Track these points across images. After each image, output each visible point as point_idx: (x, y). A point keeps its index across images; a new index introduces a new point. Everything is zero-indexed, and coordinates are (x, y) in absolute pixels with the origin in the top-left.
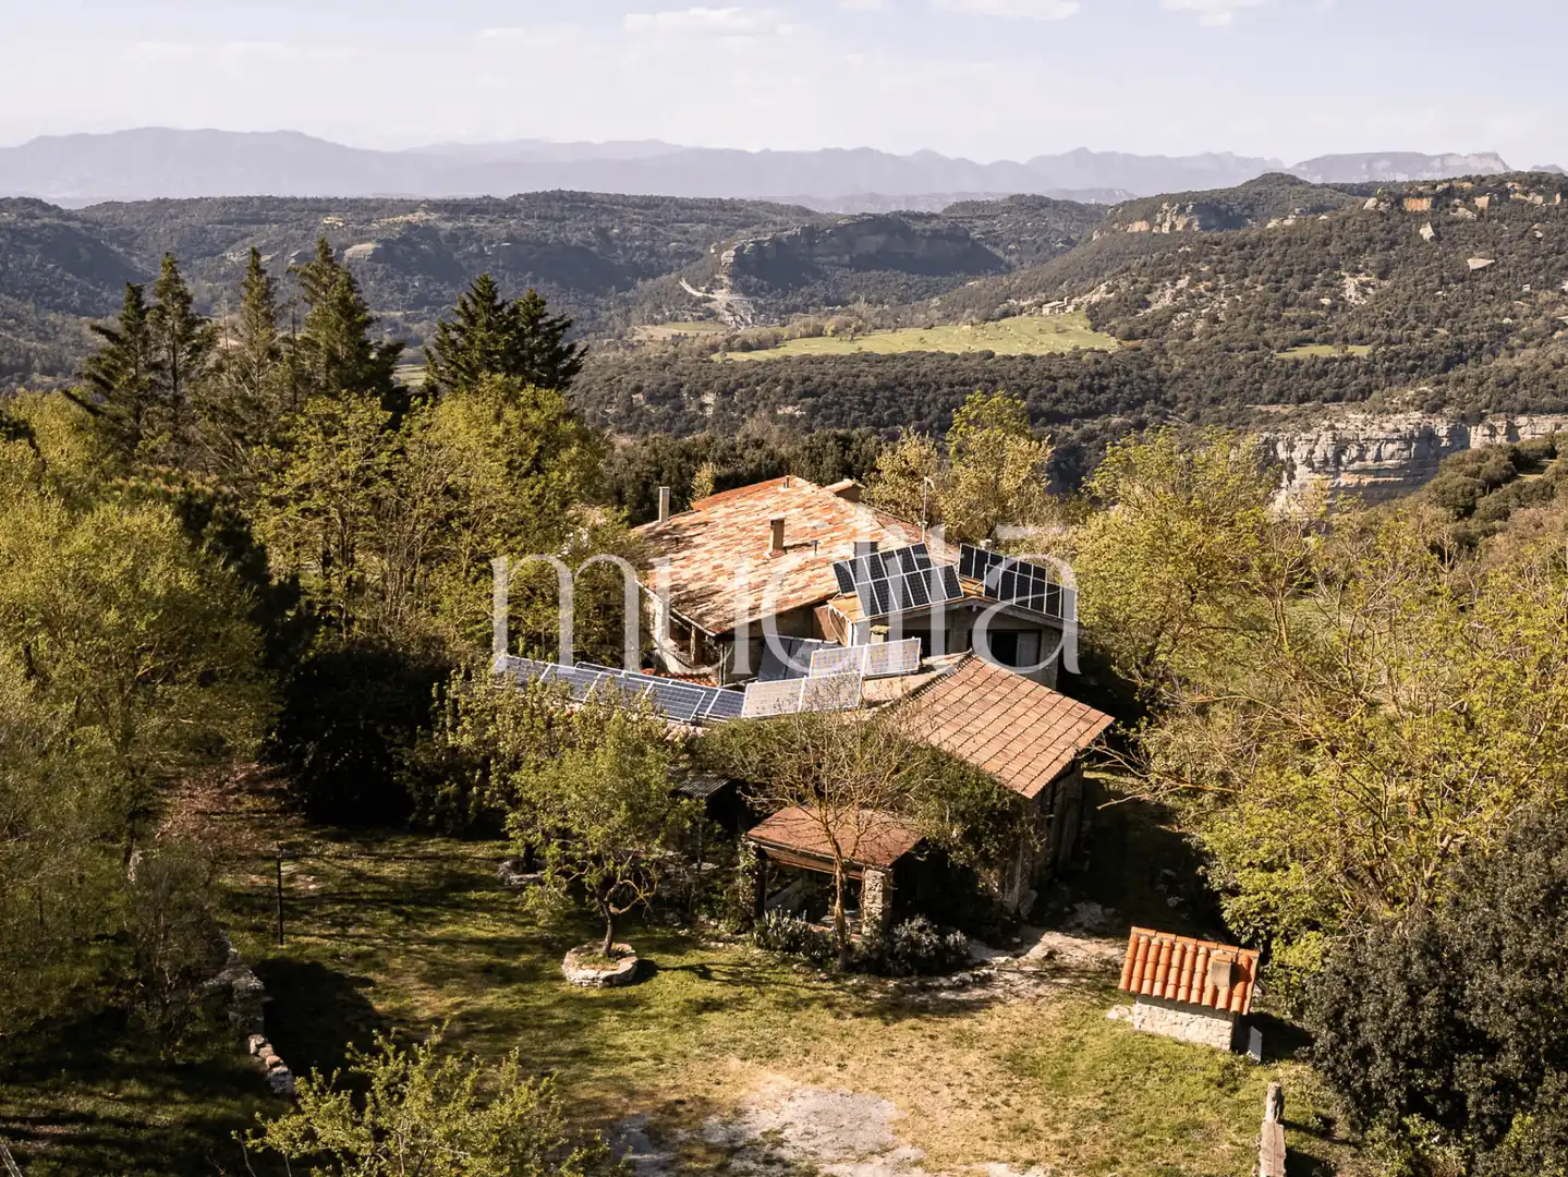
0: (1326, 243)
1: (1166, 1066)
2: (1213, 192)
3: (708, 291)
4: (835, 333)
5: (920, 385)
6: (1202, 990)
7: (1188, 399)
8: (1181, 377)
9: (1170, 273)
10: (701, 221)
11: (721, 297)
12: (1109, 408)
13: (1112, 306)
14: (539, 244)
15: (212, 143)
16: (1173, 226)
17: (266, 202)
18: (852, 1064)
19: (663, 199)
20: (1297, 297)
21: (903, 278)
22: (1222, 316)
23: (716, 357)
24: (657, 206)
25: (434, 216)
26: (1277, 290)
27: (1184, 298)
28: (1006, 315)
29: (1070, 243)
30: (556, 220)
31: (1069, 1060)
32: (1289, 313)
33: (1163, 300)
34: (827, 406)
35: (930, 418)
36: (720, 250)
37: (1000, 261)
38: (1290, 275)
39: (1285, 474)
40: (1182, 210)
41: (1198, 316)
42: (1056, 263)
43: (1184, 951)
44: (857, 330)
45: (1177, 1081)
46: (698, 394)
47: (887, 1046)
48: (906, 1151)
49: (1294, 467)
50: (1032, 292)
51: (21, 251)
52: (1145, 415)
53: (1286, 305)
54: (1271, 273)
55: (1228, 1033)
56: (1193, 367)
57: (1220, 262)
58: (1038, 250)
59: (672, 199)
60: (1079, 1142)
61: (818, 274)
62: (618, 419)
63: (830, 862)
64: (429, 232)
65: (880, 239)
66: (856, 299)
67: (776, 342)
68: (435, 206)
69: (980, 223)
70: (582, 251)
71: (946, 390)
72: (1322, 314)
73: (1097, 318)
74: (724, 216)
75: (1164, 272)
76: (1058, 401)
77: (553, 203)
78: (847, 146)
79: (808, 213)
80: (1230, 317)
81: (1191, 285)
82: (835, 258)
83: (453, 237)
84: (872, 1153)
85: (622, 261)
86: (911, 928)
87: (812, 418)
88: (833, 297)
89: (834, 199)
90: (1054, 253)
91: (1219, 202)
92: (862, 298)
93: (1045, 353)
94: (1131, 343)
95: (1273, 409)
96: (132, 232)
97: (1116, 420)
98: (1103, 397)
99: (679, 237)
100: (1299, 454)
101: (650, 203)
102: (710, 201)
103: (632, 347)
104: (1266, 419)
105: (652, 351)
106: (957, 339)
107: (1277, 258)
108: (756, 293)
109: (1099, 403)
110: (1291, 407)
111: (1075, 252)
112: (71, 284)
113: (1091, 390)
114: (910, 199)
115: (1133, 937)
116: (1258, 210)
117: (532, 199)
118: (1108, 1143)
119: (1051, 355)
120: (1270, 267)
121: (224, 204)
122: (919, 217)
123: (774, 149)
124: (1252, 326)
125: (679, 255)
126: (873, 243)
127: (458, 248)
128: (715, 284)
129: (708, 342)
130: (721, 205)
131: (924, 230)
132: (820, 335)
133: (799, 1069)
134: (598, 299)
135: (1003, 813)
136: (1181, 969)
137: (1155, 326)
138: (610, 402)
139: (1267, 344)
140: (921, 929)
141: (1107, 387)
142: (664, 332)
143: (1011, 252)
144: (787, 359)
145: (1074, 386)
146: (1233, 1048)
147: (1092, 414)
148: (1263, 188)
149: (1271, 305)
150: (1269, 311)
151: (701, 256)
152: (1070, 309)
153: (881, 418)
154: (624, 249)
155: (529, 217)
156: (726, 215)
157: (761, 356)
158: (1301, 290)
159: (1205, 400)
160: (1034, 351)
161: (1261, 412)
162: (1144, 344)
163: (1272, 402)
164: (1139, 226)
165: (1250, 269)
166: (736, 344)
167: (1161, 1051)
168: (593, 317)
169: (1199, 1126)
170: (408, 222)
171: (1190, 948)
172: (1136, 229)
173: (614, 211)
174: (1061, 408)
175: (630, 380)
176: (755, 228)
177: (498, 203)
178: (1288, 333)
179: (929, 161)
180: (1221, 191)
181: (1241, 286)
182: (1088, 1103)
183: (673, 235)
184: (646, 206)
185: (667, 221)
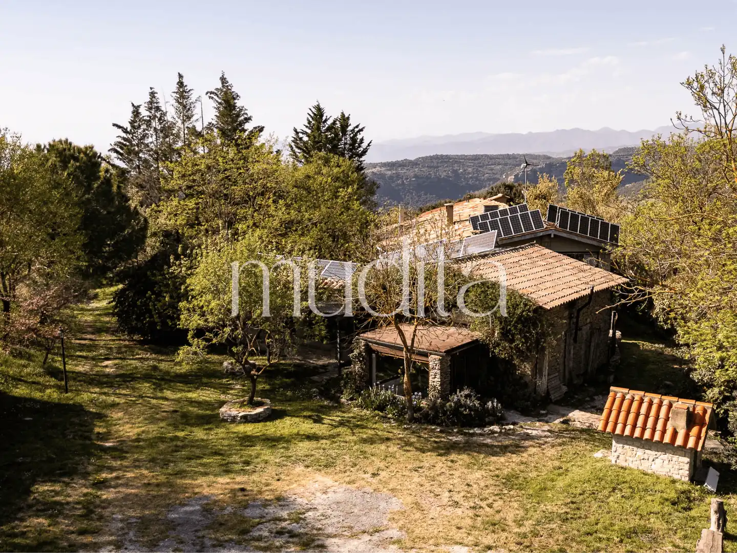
1: (630, 487)
6: (664, 432)
10: (499, 164)
14: (428, 178)
18: (383, 474)
19: (482, 156)
24: (479, 159)
25: (383, 169)
30: (435, 167)
31: (552, 480)
36: (507, 177)
43: (651, 404)
45: (637, 498)
47: (417, 464)
48: (394, 533)
55: (687, 467)
59: (486, 156)
60: (536, 535)
63: (401, 349)
64: (382, 176)
68: (384, 165)
70: (446, 180)
74: (509, 161)
77: (434, 161)
79: (549, 158)
83: (391, 177)
84: (364, 532)
85: (464, 183)
86: (461, 395)
89: (561, 151)
99: (490, 172)
101: (476, 158)
102: (503, 155)
115: (611, 394)
117: (425, 159)
118: (561, 537)
123: (534, 131)
125: (489, 180)
127: (393, 182)
130: (508, 157)
133: (343, 475)
135: (528, 319)
136: (647, 416)
140: (467, 396)
146: (692, 479)
151: (499, 179)
154: (465, 178)
155: (423, 167)
167: (628, 479)
169: (647, 531)
170: (373, 172)
171: (656, 401)
173: (460, 162)
177: (410, 162)
179: (606, 133)
182: (555, 509)
183: (486, 171)
184: (475, 160)
185: (484, 166)
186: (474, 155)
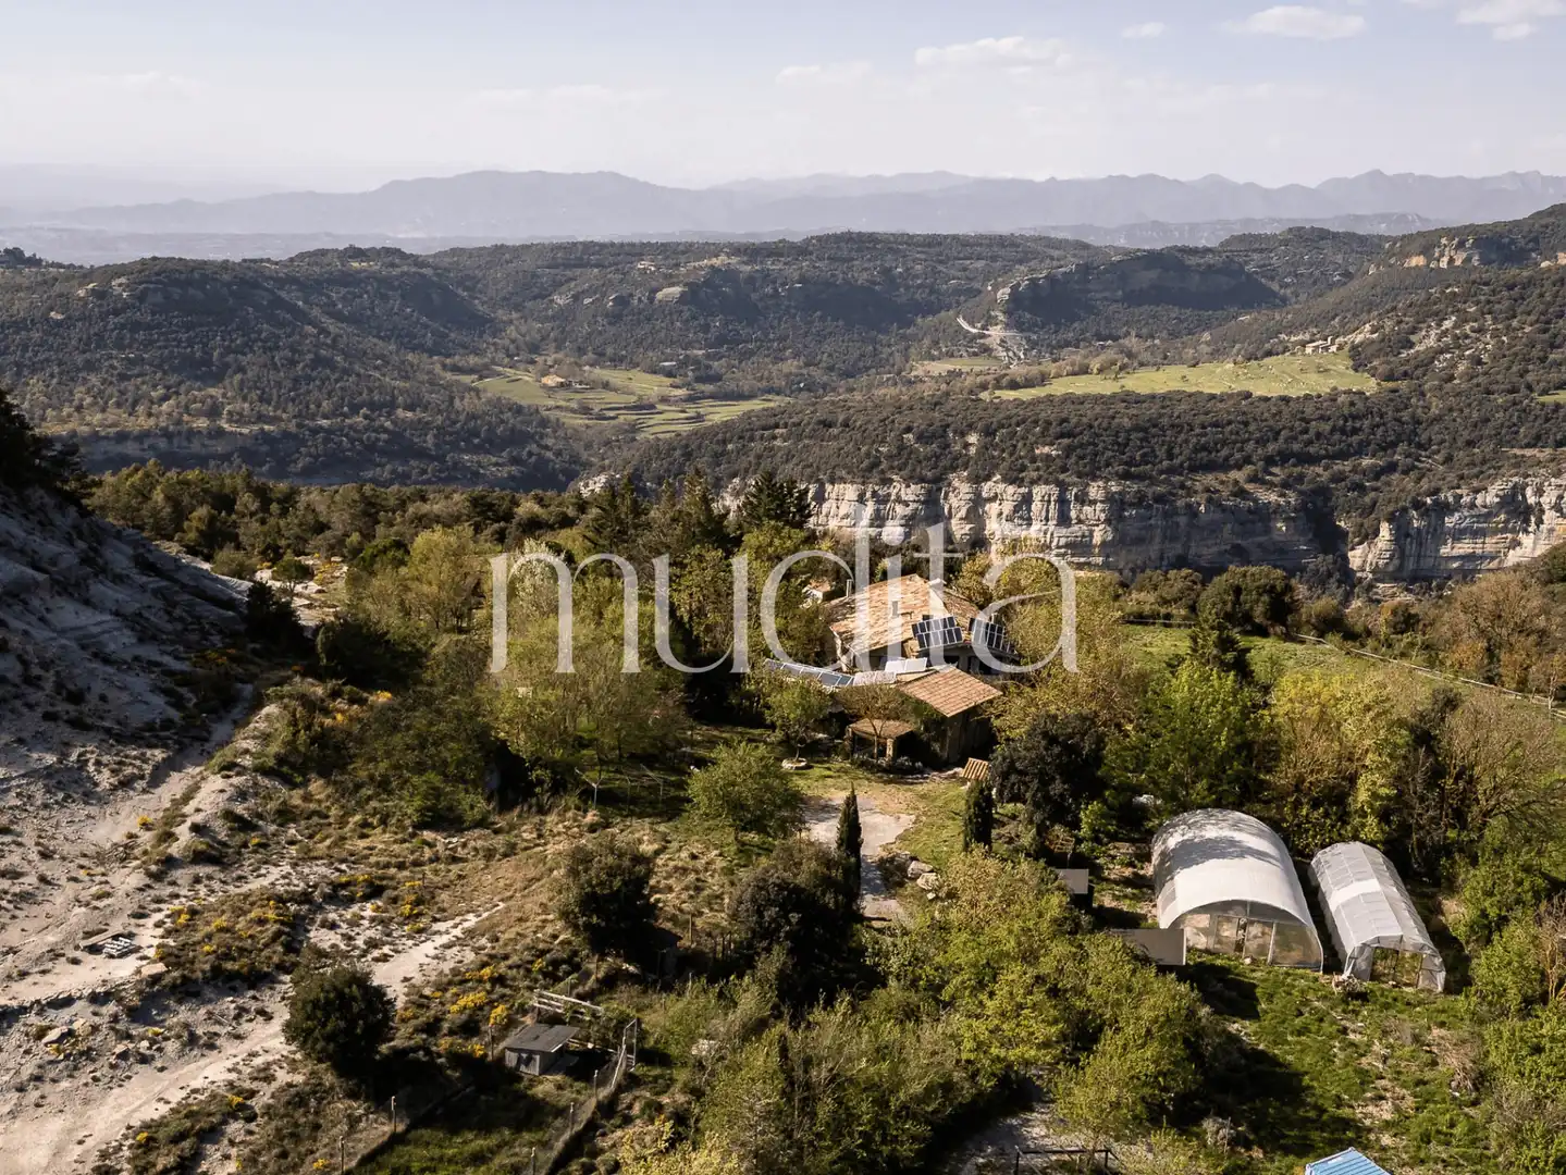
2: (1496, 224)
3: (983, 328)
4: (1100, 371)
5: (1173, 426)
7: (1443, 441)
8: (1438, 419)
9: (1437, 314)
10: (980, 258)
11: (996, 333)
12: (1360, 451)
13: (1376, 346)
14: (829, 284)
15: (539, 185)
16: (1451, 260)
17: (589, 247)
19: (946, 237)
21: (1175, 312)
22: (1485, 358)
23: (985, 395)
24: (940, 244)
25: (734, 260)
26: (1545, 331)
27: (1448, 339)
28: (1269, 354)
29: (1348, 275)
30: (845, 261)
32: (1556, 355)
33: (1427, 341)
34: (1081, 445)
35: (1181, 458)
36: (996, 288)
37: (1274, 294)
39: (1533, 519)
40: (1461, 245)
41: (1461, 357)
42: (1331, 298)
44: (1122, 368)
46: (963, 434)
49: (1542, 512)
50: (1303, 327)
51: (385, 298)
52: (1397, 457)
53: (1553, 346)
54: (1542, 314)
56: (1451, 410)
57: (1489, 302)
58: (1315, 283)
59: (955, 238)
61: (1091, 309)
62: (890, 457)
64: (728, 275)
65: (1153, 274)
66: (1128, 334)
67: (1043, 379)
68: (737, 250)
69: (1256, 256)
70: (867, 290)
71: (1198, 431)
73: (1359, 358)
74: (1002, 252)
75: (1429, 313)
76: (1310, 442)
77: (843, 245)
79: (1086, 246)
80: (1494, 358)
81: (1455, 327)
82: (1107, 294)
83: (751, 279)
85: (904, 299)
86: (903, 759)
87: (1067, 457)
88: (1104, 332)
90: (1331, 286)
91: (1501, 236)
92: (1133, 333)
93: (1302, 393)
94: (1391, 385)
95: (1528, 452)
96: (474, 277)
97: (1366, 462)
98: (1355, 439)
99: (959, 274)
100: (1548, 499)
101: (932, 242)
102: (991, 238)
103: (910, 382)
104: (1519, 462)
105: (927, 390)
106: (1217, 378)
107: (1548, 297)
108: (1029, 330)
109: (1350, 445)
110: (1548, 451)
111: (1354, 285)
112: (426, 326)
113: (1343, 431)
116: (1542, 246)
117: (824, 241)
119: (1307, 397)
120: (1542, 307)
121: (553, 249)
122: (1194, 251)
123: (1060, 177)
124: (1514, 369)
125: (957, 292)
126: (1147, 277)
127: (755, 290)
128: (990, 322)
129: (979, 380)
130: (1002, 242)
131: (1199, 265)
132: (1086, 373)
134: (881, 336)
135: (940, 722)
137: (1416, 368)
138: (883, 441)
139: (1530, 388)
140: (906, 760)
141: (1360, 429)
142: (940, 368)
143: (1287, 286)
144: (1050, 398)
145: (1326, 427)
147: (1343, 455)
148: (1552, 220)
149: (1539, 347)
150: (1535, 353)
151: (980, 292)
152: (1333, 349)
153: (1132, 458)
154: (907, 288)
155: (819, 258)
156: (1004, 250)
157: (1026, 395)
159: (1460, 443)
160: (1293, 393)
161: (1515, 456)
162: (1403, 385)
163: (1528, 446)
164: (1417, 261)
165: (1519, 310)
166: (1004, 382)
168: (875, 353)
170: (712, 266)
172: (1413, 264)
173: (899, 250)
174: (1312, 450)
175: (902, 420)
176: (1032, 264)
178: (1554, 375)
179: (1217, 184)
180: (1505, 224)
181: (1508, 327)
183: (953, 272)
184: (929, 245)
185: (948, 258)
186: (928, 236)
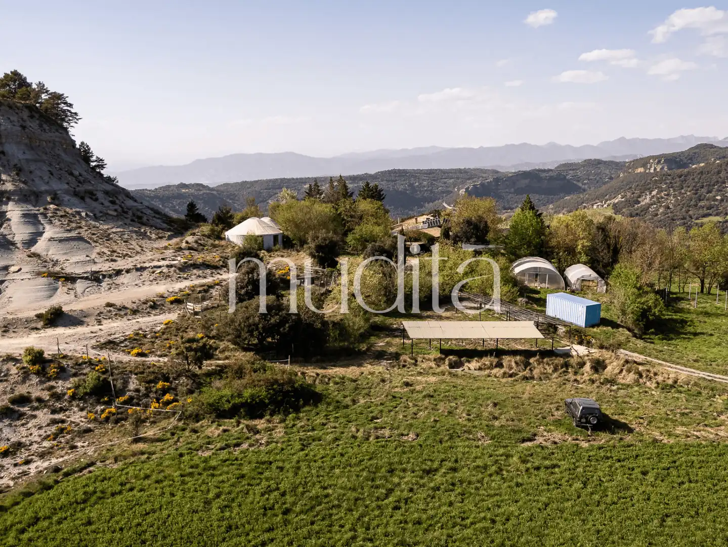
0: (719, 172)
2: (674, 153)
9: (649, 189)
10: (452, 178)
13: (624, 204)
15: (260, 158)
16: (655, 169)
17: (282, 180)
20: (705, 196)
21: (537, 197)
22: (671, 206)
24: (434, 173)
26: (696, 194)
27: (655, 199)
29: (611, 178)
30: (393, 181)
32: (702, 204)
33: (646, 200)
36: (459, 190)
37: (580, 188)
38: (702, 187)
40: (659, 162)
41: (661, 206)
42: (604, 187)
53: (700, 200)
54: (694, 187)
57: (671, 183)
58: (597, 182)
59: (440, 170)
61: (500, 196)
65: (527, 181)
66: (516, 207)
69: (571, 172)
70: (403, 193)
72: (716, 203)
73: (617, 209)
74: (461, 175)
75: (646, 189)
77: (392, 175)
78: (517, 143)
79: (497, 172)
80: (675, 206)
81: (657, 194)
82: (507, 190)
85: (420, 196)
88: (507, 206)
89: (509, 165)
90: (605, 183)
91: (676, 158)
96: (235, 194)
99: (443, 185)
101: (430, 172)
102: (455, 170)
107: (696, 180)
111: (613, 182)
114: (544, 164)
116: (694, 160)
117: (384, 173)
120: (694, 184)
121: (267, 182)
122: (544, 171)
124: (684, 210)
125: (442, 192)
126: (524, 183)
130: (460, 171)
131: (546, 177)
134: (410, 212)
137: (642, 211)
139: (691, 217)
143: (585, 184)
148: (697, 150)
149: (694, 200)
150: (692, 203)
151: (452, 192)
152: (605, 206)
154: (420, 191)
155: (382, 180)
158: (708, 193)
164: (641, 170)
165: (684, 185)
172: (639, 171)
173: (416, 176)
176: (475, 179)
178: (701, 212)
179: (553, 147)
180: (678, 153)
181: (680, 193)
183: (440, 184)
185: (438, 179)
186: (428, 170)
